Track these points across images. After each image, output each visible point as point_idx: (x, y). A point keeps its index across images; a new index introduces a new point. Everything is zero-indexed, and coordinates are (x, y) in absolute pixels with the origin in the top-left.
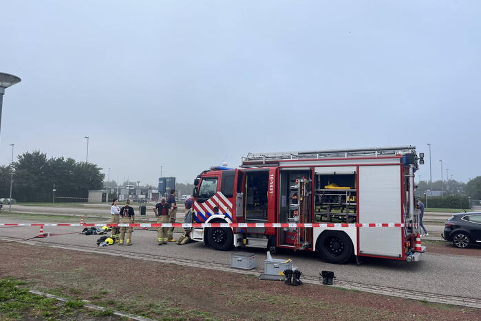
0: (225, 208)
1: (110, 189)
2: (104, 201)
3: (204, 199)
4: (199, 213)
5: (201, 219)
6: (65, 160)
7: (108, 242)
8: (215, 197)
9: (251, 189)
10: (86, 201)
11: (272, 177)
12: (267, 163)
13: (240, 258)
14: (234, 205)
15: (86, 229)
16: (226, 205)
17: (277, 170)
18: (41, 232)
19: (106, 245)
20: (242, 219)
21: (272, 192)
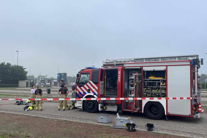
0: (94, 90)
1: (30, 80)
2: (27, 86)
3: (82, 85)
4: (80, 93)
5: (80, 96)
6: (6, 64)
7: (30, 109)
8: (88, 84)
9: (108, 79)
10: (17, 86)
11: (119, 73)
12: (117, 65)
13: (102, 117)
14: (99, 88)
15: (17, 102)
16: (94, 88)
17: (122, 68)
19: (28, 110)
20: (103, 95)
21: (120, 81)
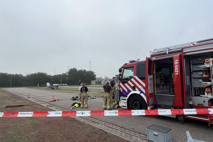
0: (140, 87)
2: (96, 84)
3: (126, 81)
4: (123, 90)
5: (124, 94)
6: (83, 70)
8: (133, 80)
9: (157, 73)
10: (90, 84)
11: (176, 62)
13: (156, 133)
14: (147, 85)
15: (73, 97)
16: (140, 84)
17: (180, 56)
18: (53, 99)
19: (74, 108)
20: (153, 94)
21: (178, 74)
